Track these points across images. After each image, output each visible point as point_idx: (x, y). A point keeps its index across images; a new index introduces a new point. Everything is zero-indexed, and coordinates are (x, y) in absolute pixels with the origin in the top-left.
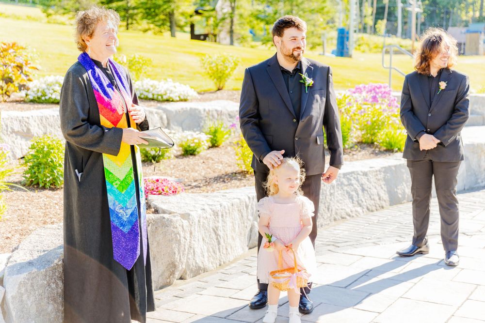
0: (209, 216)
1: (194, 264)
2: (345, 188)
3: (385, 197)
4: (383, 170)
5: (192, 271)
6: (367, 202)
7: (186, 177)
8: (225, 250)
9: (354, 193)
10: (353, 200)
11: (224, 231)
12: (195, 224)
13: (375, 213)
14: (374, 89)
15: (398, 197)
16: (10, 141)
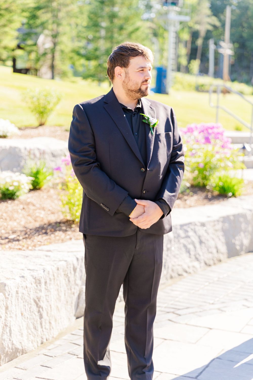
0: (29, 285)
1: (10, 346)
2: (182, 241)
3: (223, 249)
4: (221, 219)
5: (7, 355)
6: (204, 256)
7: (2, 228)
8: (48, 324)
9: (191, 247)
10: (190, 254)
11: (48, 302)
12: (12, 297)
13: (213, 267)
14: (207, 130)
15: (236, 249)
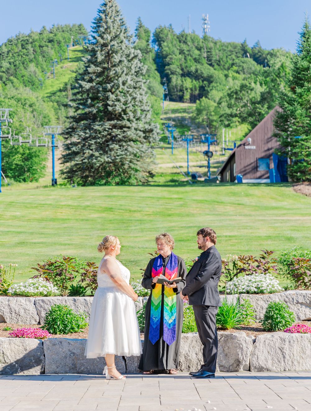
8: (291, 362)
16: (296, 308)
